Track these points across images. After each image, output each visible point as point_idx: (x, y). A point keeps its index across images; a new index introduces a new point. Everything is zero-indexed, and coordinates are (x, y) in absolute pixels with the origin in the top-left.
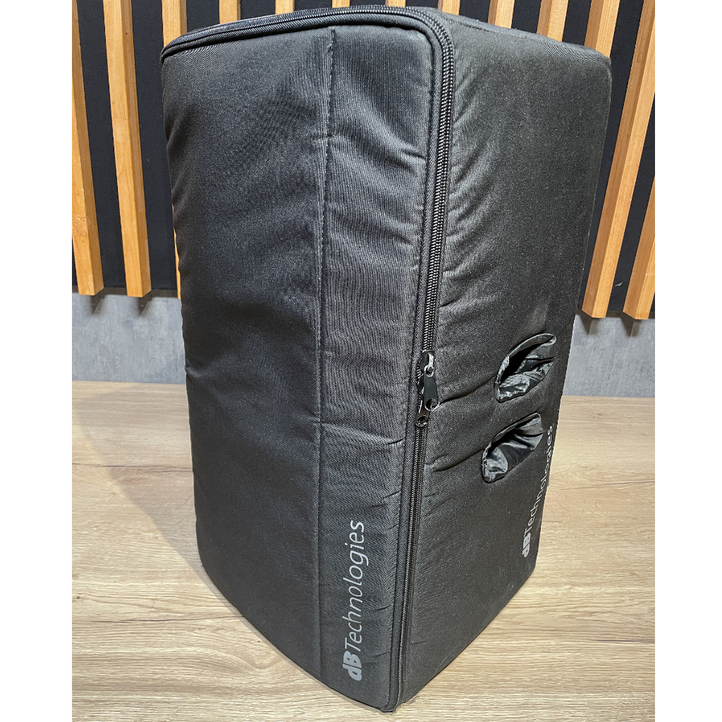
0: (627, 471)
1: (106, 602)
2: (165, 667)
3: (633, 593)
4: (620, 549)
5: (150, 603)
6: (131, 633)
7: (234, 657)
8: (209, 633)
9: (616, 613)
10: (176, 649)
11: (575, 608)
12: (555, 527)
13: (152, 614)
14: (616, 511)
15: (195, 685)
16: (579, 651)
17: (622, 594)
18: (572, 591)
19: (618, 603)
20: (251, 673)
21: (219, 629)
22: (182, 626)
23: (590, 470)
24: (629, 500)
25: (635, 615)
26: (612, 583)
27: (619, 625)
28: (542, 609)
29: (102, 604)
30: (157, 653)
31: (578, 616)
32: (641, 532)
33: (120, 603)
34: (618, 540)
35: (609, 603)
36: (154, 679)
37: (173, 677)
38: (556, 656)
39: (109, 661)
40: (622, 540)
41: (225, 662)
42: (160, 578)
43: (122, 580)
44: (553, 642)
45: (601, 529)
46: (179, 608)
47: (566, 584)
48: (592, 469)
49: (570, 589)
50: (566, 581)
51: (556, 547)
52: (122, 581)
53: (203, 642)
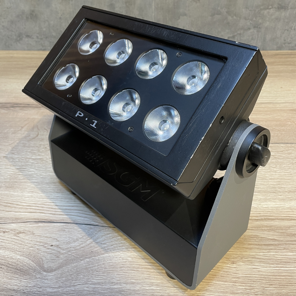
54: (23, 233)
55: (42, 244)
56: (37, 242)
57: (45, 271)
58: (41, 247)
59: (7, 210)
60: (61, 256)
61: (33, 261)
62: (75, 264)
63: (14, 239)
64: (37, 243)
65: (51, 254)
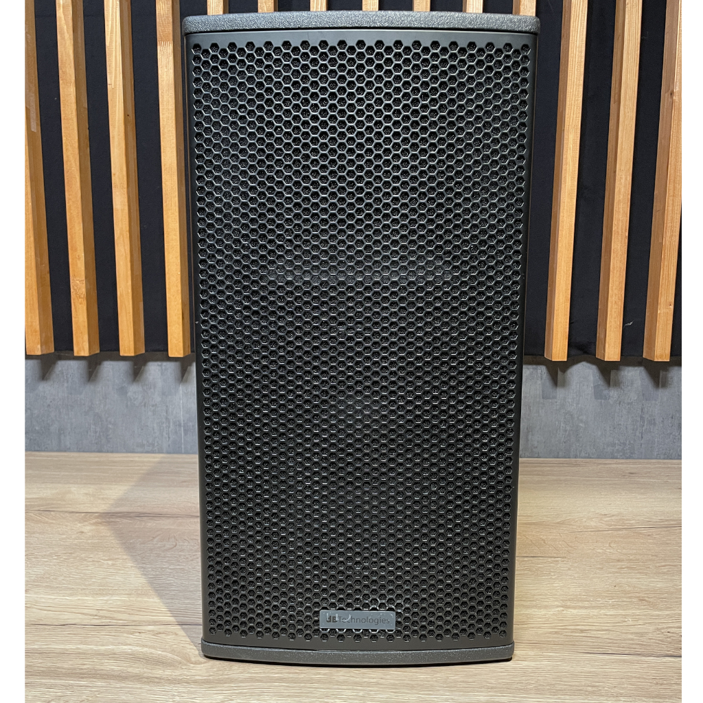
0: (654, 518)
1: (51, 611)
3: (638, 615)
7: (170, 655)
8: (149, 636)
9: (614, 631)
12: (557, 561)
13: (94, 620)
14: (635, 549)
15: (123, 675)
17: (625, 616)
18: (565, 612)
19: (619, 623)
20: (185, 667)
21: (160, 633)
22: (122, 631)
23: (610, 517)
24: (651, 541)
25: (637, 633)
26: (613, 606)
27: (615, 641)
30: (91, 649)
31: (566, 632)
33: (64, 612)
34: (630, 573)
35: (608, 623)
37: (101, 667)
38: (532, 664)
40: (635, 573)
41: (159, 658)
47: (558, 606)
48: (613, 516)
49: (563, 610)
50: (560, 604)
51: (554, 577)
52: (71, 595)
53: (140, 642)
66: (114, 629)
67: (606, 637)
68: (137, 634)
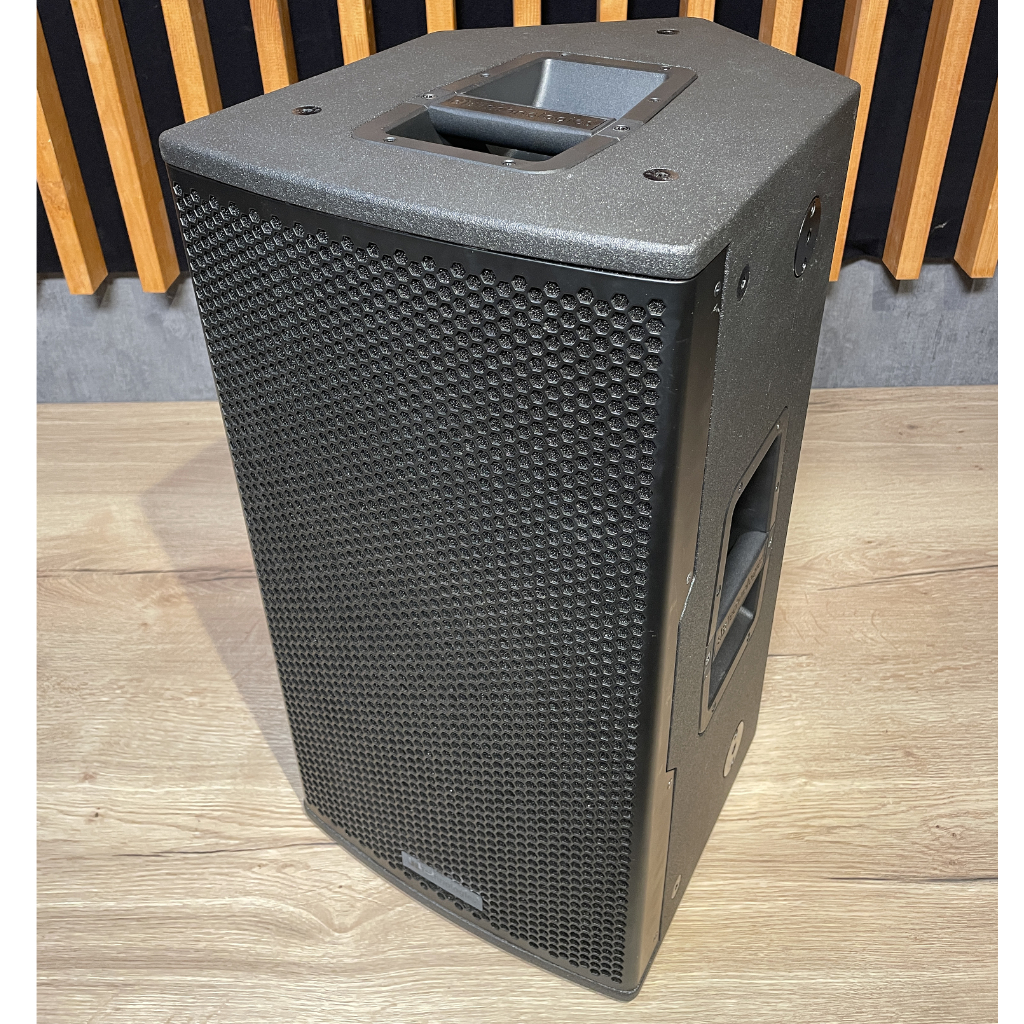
0: (936, 546)
1: (134, 822)
2: (212, 931)
3: (902, 790)
4: (896, 707)
5: (191, 822)
6: (168, 874)
7: (305, 914)
8: (273, 873)
9: (868, 828)
10: (227, 900)
11: (808, 819)
12: (800, 665)
13: (195, 840)
14: (905, 630)
15: (251, 959)
16: (800, 897)
17: (885, 792)
18: (808, 787)
19: (876, 809)
20: (328, 939)
21: (286, 866)
22: (237, 860)
23: (875, 548)
24: (928, 607)
25: (896, 831)
26: (872, 771)
27: (870, 851)
28: (756, 823)
29: (128, 825)
30: (203, 907)
31: (809, 834)
32: (936, 671)
33: (153, 823)
34: (896, 689)
35: (862, 810)
36: (197, 951)
37: (221, 946)
39: (138, 920)
40: (902, 690)
41: (292, 922)
42: (208, 778)
43: (156, 782)
44: (763, 883)
45: (873, 667)
46: (232, 829)
47: (800, 775)
48: (880, 545)
49: (806, 783)
50: (802, 770)
52: (154, 784)
53: (263, 888)
54: (291, 865)
55: (324, 885)
56: (316, 881)
57: (335, 930)
58: (323, 890)
59: (257, 823)
60: (358, 905)
61: (314, 915)
62: (381, 917)
63: (278, 877)
64: (317, 884)
65: (341, 901)
66: (225, 860)
67: (858, 841)
68: (256, 869)
